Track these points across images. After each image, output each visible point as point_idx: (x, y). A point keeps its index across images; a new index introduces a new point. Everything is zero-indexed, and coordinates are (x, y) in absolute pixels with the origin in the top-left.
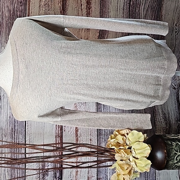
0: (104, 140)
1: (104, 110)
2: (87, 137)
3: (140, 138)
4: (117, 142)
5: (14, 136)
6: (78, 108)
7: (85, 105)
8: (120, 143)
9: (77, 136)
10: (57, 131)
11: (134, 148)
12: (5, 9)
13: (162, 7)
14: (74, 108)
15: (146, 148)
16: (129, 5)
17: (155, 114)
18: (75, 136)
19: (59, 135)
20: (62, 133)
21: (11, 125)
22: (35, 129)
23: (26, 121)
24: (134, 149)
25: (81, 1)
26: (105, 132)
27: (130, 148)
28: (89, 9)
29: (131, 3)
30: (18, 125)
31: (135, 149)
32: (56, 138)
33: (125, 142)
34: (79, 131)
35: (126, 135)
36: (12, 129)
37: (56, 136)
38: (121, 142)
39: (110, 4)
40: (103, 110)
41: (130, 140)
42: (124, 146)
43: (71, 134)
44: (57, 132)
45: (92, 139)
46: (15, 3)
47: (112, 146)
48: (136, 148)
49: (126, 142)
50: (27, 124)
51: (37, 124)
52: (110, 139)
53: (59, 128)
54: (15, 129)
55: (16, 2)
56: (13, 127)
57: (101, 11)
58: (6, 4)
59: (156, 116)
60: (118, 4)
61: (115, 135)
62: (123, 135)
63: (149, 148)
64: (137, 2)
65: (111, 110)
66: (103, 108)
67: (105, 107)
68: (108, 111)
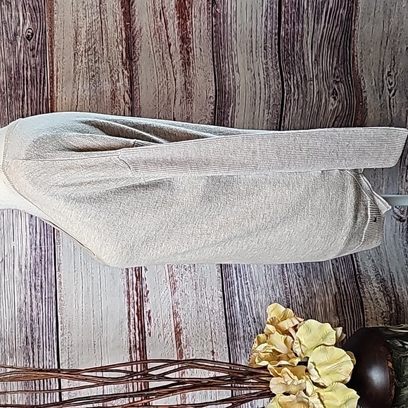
0: (244, 351)
1: (239, 279)
2: (205, 346)
3: (326, 336)
4: (274, 350)
5: (31, 354)
6: (176, 278)
7: (192, 270)
8: (281, 353)
9: (179, 345)
10: (132, 336)
11: (313, 363)
13: (354, 36)
14: (168, 279)
15: (343, 360)
16: (277, 37)
17: (360, 281)
18: (175, 345)
19: (138, 346)
20: (144, 339)
21: (24, 329)
22: (80, 335)
24: (314, 365)
25: (168, 37)
26: (244, 331)
27: (304, 363)
28: (188, 53)
29: (283, 33)
30: (41, 327)
31: (317, 364)
32: (130, 353)
33: (292, 349)
34: (184, 333)
35: (292, 332)
36: (27, 338)
37: (130, 348)
38: (282, 348)
39: (233, 39)
40: (235, 279)
41: (303, 343)
42: (289, 359)
43: (166, 341)
44: (132, 338)
45: (215, 351)
46: (20, 50)
47: (261, 359)
48: (319, 362)
49: (294, 349)
50: (61, 323)
51: (84, 322)
52: (257, 345)
53: (135, 329)
54: (32, 338)
55: (22, 49)
56: (29, 335)
57: (215, 54)
59: (363, 286)
60: (251, 37)
61: (267, 335)
62: (287, 333)
63: (350, 359)
64: (296, 30)
65: (254, 278)
66: (237, 276)
67: (240, 272)
68: (248, 281)
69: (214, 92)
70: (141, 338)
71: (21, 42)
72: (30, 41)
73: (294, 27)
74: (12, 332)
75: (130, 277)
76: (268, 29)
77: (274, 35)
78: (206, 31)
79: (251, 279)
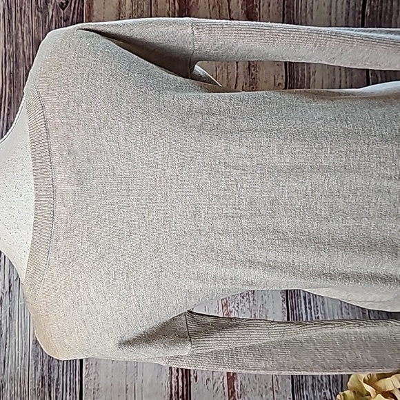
1: (309, 311)
2: (264, 396)
6: (231, 308)
7: (251, 299)
9: (232, 393)
10: (174, 380)
12: (23, 38)
14: (221, 308)
16: (361, 16)
18: (227, 394)
19: (180, 394)
20: (188, 385)
21: (40, 367)
22: (109, 377)
23: (81, 361)
25: (230, 10)
29: (367, 10)
34: (239, 378)
36: (43, 378)
37: (171, 395)
39: (309, 16)
40: (304, 311)
43: (216, 388)
44: (173, 383)
46: (52, 21)
53: (178, 371)
54: (50, 378)
55: (54, 19)
56: (46, 373)
58: (26, 25)
60: (330, 14)
61: (354, 392)
64: (384, 9)
65: (327, 311)
66: (306, 308)
67: (310, 303)
68: (319, 314)
69: (284, 78)
70: (185, 383)
71: (53, 10)
72: (63, 9)
73: (381, 5)
74: (24, 370)
76: (351, 5)
77: (357, 14)
78: (276, 6)
79: (323, 312)
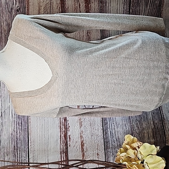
0: (112, 154)
1: (110, 121)
2: (94, 151)
3: (152, 150)
4: (128, 156)
5: (16, 154)
6: (82, 120)
8: (131, 158)
9: (83, 151)
10: (62, 146)
11: (146, 163)
12: (3, 23)
13: (162, 13)
14: (78, 121)
15: (161, 162)
17: (164, 123)
18: (81, 151)
19: (64, 151)
20: (67, 148)
21: (13, 143)
22: (39, 146)
24: (147, 164)
26: (112, 145)
27: (142, 163)
30: (21, 142)
31: (148, 163)
32: (61, 154)
33: (137, 156)
34: (85, 145)
35: (137, 148)
36: (14, 147)
37: (61, 152)
38: (132, 156)
40: (108, 121)
41: (142, 153)
42: (135, 161)
43: (77, 149)
44: (62, 147)
45: (99, 154)
46: (14, 16)
47: (123, 161)
48: (149, 162)
50: (30, 140)
51: (41, 140)
52: (120, 153)
53: (63, 143)
54: (17, 147)
56: (16, 145)
58: (4, 18)
59: (165, 125)
61: (124, 148)
62: (134, 149)
63: (164, 162)
64: (137, 10)
65: (117, 121)
69: (100, 37)
70: (66, 147)
71: (14, 12)
72: (18, 12)
73: (136, 9)
74: (8, 144)
75: (61, 120)
76: (125, 9)
77: (127, 12)
78: (97, 9)
79: (115, 121)
